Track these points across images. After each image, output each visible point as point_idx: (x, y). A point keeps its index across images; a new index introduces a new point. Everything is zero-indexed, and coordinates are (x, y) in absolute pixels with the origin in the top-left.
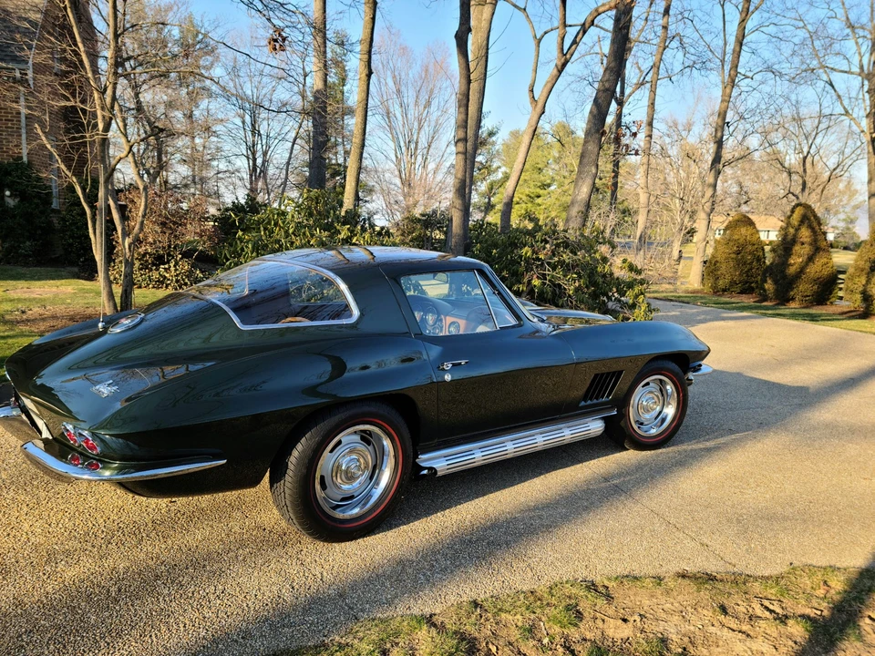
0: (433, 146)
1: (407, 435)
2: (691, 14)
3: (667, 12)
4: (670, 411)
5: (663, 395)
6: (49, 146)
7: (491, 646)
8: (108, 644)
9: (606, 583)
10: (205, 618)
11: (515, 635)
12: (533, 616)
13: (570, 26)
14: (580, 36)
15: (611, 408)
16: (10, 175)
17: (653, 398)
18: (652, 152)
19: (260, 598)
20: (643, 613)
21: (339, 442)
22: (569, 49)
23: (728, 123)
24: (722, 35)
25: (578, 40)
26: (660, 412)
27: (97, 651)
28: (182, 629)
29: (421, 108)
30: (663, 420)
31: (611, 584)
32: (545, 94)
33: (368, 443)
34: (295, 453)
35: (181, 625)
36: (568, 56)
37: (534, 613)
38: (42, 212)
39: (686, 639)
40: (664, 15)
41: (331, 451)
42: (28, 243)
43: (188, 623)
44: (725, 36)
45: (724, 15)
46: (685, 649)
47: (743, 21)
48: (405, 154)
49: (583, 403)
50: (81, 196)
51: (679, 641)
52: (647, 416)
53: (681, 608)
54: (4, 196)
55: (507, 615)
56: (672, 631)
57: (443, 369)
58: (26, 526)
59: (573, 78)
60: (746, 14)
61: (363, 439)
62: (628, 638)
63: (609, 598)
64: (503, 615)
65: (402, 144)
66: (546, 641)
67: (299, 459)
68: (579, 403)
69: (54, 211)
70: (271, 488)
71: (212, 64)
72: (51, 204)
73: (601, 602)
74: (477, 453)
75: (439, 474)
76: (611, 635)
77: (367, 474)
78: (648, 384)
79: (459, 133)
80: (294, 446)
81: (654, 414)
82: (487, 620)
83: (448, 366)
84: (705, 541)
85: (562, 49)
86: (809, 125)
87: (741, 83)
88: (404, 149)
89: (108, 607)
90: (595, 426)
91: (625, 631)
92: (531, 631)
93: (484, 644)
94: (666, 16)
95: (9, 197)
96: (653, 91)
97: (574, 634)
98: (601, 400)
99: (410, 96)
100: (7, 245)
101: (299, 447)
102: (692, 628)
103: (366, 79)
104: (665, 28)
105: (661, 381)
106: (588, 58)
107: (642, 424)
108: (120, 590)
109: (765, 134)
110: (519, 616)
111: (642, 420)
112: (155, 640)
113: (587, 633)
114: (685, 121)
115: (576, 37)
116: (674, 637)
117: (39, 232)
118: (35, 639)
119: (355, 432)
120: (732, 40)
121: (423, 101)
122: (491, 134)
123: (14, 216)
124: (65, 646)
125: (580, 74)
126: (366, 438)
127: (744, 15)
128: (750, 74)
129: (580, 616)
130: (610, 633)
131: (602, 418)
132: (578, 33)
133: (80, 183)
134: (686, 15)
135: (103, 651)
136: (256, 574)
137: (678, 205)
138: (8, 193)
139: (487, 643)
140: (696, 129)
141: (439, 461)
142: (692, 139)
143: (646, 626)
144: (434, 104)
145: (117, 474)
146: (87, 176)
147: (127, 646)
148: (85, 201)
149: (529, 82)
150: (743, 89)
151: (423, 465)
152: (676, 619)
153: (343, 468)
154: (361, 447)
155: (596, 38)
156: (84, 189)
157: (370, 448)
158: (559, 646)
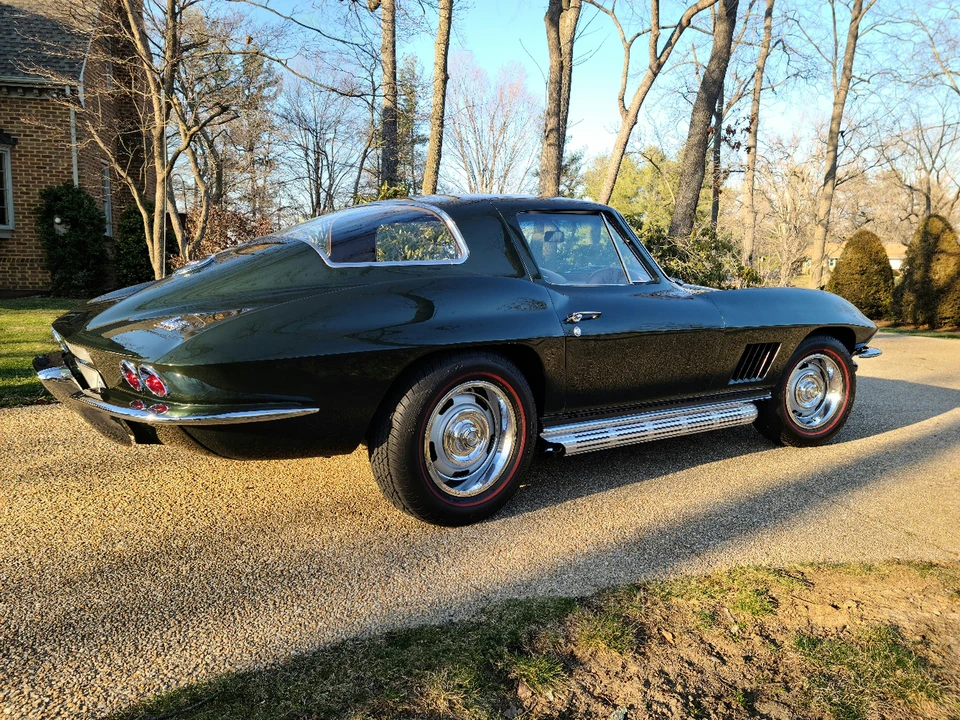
0: (510, 175)
1: (530, 399)
2: (797, 15)
3: (769, 13)
4: (835, 397)
5: (824, 380)
6: (102, 145)
7: (664, 633)
8: (180, 622)
9: (800, 568)
10: (299, 596)
11: (693, 621)
12: (712, 602)
13: (663, 28)
14: (675, 37)
15: (765, 391)
16: (61, 200)
17: (813, 383)
18: (758, 167)
19: (365, 577)
20: (857, 599)
21: (450, 403)
22: (663, 52)
23: (843, 132)
24: (833, 35)
25: (673, 41)
26: (822, 401)
27: (165, 629)
28: (272, 607)
29: (497, 133)
30: (827, 409)
31: (807, 570)
32: (637, 103)
33: (485, 406)
34: (400, 409)
35: (270, 603)
36: (662, 60)
37: (713, 597)
38: (96, 241)
39: (923, 627)
40: (766, 17)
41: (441, 413)
42: (81, 274)
43: (278, 600)
44: (835, 36)
45: (834, 14)
46: (924, 637)
47: (856, 18)
48: (480, 184)
49: (732, 382)
50: (137, 199)
51: (914, 629)
52: (807, 405)
53: (905, 595)
54: (53, 223)
55: (680, 600)
56: (901, 617)
57: (572, 322)
58: (77, 509)
59: (664, 91)
60: (859, 11)
61: (478, 401)
62: (845, 627)
63: (809, 584)
64: (674, 600)
65: (476, 173)
66: (735, 629)
67: (406, 416)
68: (729, 380)
69: (107, 239)
70: (370, 457)
71: (275, 95)
72: (105, 231)
73: (798, 587)
74: (612, 432)
75: (569, 452)
76: (820, 624)
77: (485, 443)
78: (805, 366)
79: (552, 120)
80: (398, 401)
81: (816, 402)
82: (655, 604)
83: (577, 317)
84: (910, 530)
85: (656, 52)
86: (932, 136)
87: (856, 87)
88: (478, 178)
89: (178, 585)
90: (747, 413)
91: (840, 619)
92: (714, 618)
93: (656, 629)
94: (768, 20)
95: (59, 224)
96: (757, 101)
97: (771, 623)
98: (753, 380)
99: (483, 122)
100: (57, 277)
101: (405, 401)
102: (927, 615)
103: (441, 84)
104: (768, 28)
105: (820, 360)
106: (681, 68)
107: (800, 415)
108: (191, 569)
109: (882, 148)
110: (694, 601)
111: (800, 410)
112: (238, 617)
113: (788, 621)
114: (791, 136)
115: (670, 39)
116: (906, 624)
117: (92, 261)
118: (86, 617)
119: (469, 390)
120: (844, 40)
121: (498, 124)
122: (574, 160)
123: (64, 246)
124: (124, 625)
125: (672, 86)
126: (482, 399)
127: (857, 13)
128: (866, 77)
129: (775, 602)
130: (818, 620)
131: (755, 403)
132: (673, 35)
133: (135, 185)
134: (790, 15)
135: (173, 630)
136: (356, 554)
137: (784, 231)
138: (58, 220)
139: (659, 629)
140: (804, 145)
141: (569, 437)
142: (799, 157)
143: (865, 613)
144: (511, 128)
145: (188, 416)
146: (143, 175)
147: (203, 624)
148: (142, 204)
149: (619, 89)
150: (859, 93)
151: (549, 440)
152: (903, 605)
153: (456, 435)
154: (476, 410)
155: (690, 46)
156: (139, 191)
157: (487, 413)
158: (753, 635)
